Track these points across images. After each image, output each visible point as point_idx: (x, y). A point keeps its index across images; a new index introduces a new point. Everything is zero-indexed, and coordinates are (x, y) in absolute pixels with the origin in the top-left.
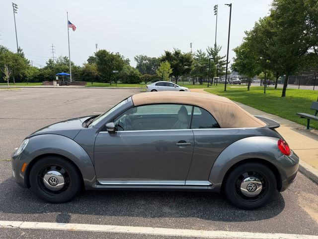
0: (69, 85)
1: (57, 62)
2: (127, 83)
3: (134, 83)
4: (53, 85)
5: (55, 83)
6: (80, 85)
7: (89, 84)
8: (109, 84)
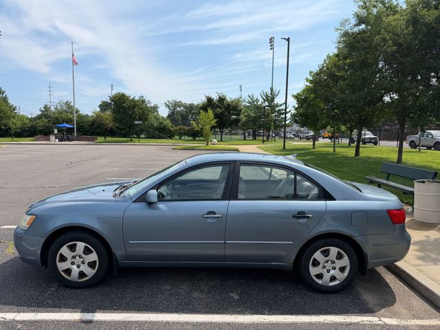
0: (72, 140)
1: (56, 109)
4: (49, 140)
5: (52, 138)
6: (89, 140)
7: (101, 139)
8: (129, 139)
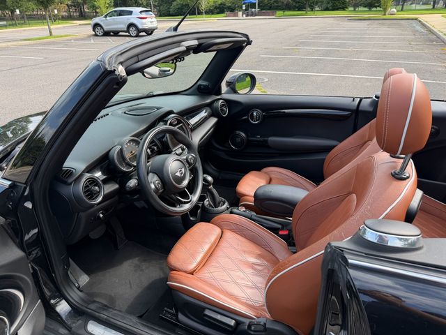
0: (256, 15)
2: (327, 9)
3: (337, 10)
4: (237, 16)
5: (240, 13)
6: (269, 15)
7: (279, 13)
8: (304, 12)
